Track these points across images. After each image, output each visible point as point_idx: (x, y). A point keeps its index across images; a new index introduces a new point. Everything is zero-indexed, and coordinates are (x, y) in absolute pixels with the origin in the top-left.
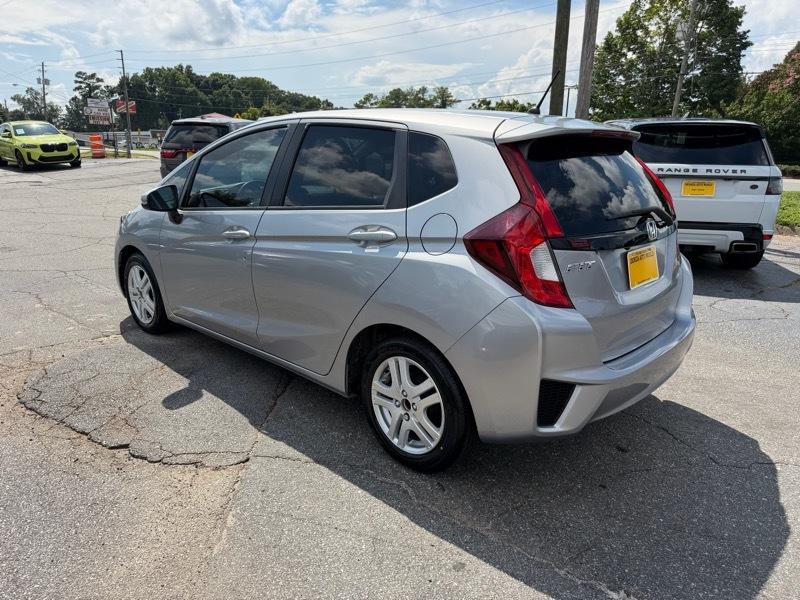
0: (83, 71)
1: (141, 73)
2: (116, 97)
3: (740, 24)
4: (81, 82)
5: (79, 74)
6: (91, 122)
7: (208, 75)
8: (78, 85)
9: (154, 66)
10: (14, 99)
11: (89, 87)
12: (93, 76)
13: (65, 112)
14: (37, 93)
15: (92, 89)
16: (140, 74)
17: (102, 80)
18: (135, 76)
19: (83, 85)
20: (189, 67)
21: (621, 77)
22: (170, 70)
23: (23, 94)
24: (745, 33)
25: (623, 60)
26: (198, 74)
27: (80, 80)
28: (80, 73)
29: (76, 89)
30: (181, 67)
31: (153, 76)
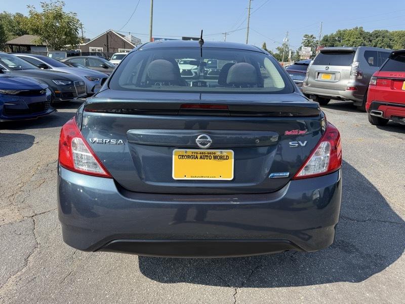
0: (308, 34)
1: (335, 33)
8: (304, 41)
9: (342, 29)
10: (277, 49)
11: (308, 41)
12: (312, 36)
17: (315, 38)
18: (332, 35)
19: (306, 41)
20: (361, 28)
22: (350, 30)
23: (281, 46)
27: (305, 38)
28: (306, 35)
29: (303, 43)
30: (357, 28)
31: (340, 34)
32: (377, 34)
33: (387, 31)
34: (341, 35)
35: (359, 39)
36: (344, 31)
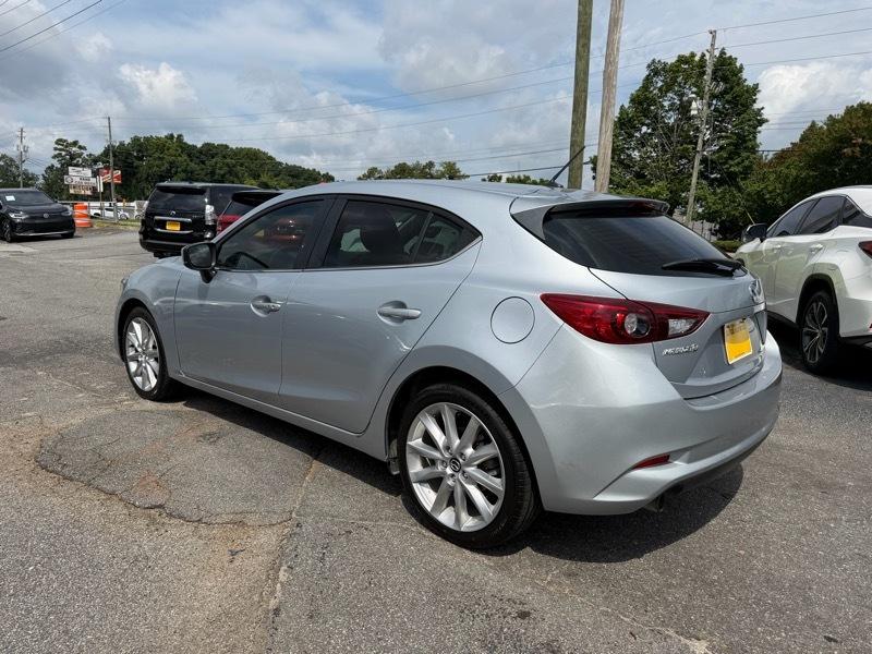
0: (65, 138)
1: (127, 141)
2: (100, 165)
3: (754, 101)
4: (60, 150)
5: (59, 142)
6: (72, 191)
7: (199, 146)
8: (58, 152)
9: (141, 135)
11: (69, 155)
12: (75, 143)
13: (41, 181)
14: (12, 160)
15: (73, 157)
16: (126, 143)
18: (122, 144)
19: (63, 153)
20: (180, 136)
21: (636, 153)
22: (158, 138)
24: (760, 110)
25: (637, 134)
26: (190, 143)
27: (60, 147)
28: (60, 140)
29: (55, 157)
30: (172, 136)
31: (141, 145)
32: (210, 151)
33: (227, 147)
34: (142, 147)
35: (180, 158)
36: (147, 139)
